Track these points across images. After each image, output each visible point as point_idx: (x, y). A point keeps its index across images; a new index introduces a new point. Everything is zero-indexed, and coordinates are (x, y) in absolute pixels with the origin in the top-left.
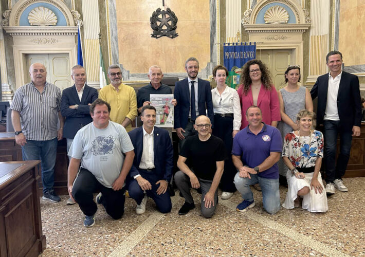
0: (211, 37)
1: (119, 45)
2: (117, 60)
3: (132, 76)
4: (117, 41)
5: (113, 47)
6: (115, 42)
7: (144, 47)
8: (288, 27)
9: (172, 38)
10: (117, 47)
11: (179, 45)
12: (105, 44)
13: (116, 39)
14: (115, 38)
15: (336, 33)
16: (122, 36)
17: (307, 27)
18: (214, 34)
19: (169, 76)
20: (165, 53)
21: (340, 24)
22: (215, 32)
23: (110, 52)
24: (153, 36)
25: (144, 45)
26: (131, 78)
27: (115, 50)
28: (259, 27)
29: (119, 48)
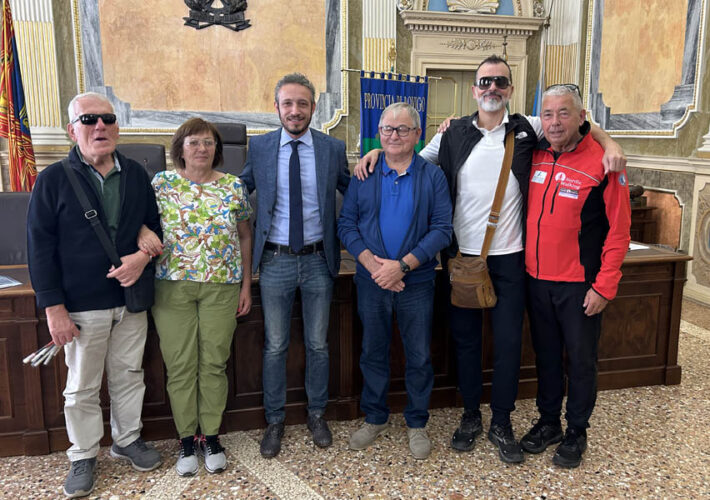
0: (328, 33)
1: (103, 40)
2: (98, 76)
3: (137, 116)
4: (96, 30)
5: (87, 43)
6: (92, 31)
7: (167, 50)
8: (498, 23)
9: (237, 30)
10: (98, 43)
11: (251, 46)
12: (66, 35)
13: (95, 24)
14: (93, 23)
15: (595, 41)
16: (109, 19)
17: (536, 25)
18: (335, 27)
19: (229, 121)
20: (219, 64)
21: (605, 23)
22: (337, 24)
23: (80, 56)
24: (189, 23)
25: (168, 43)
26: (133, 120)
27: (92, 50)
28: (435, 19)
29: (104, 48)
